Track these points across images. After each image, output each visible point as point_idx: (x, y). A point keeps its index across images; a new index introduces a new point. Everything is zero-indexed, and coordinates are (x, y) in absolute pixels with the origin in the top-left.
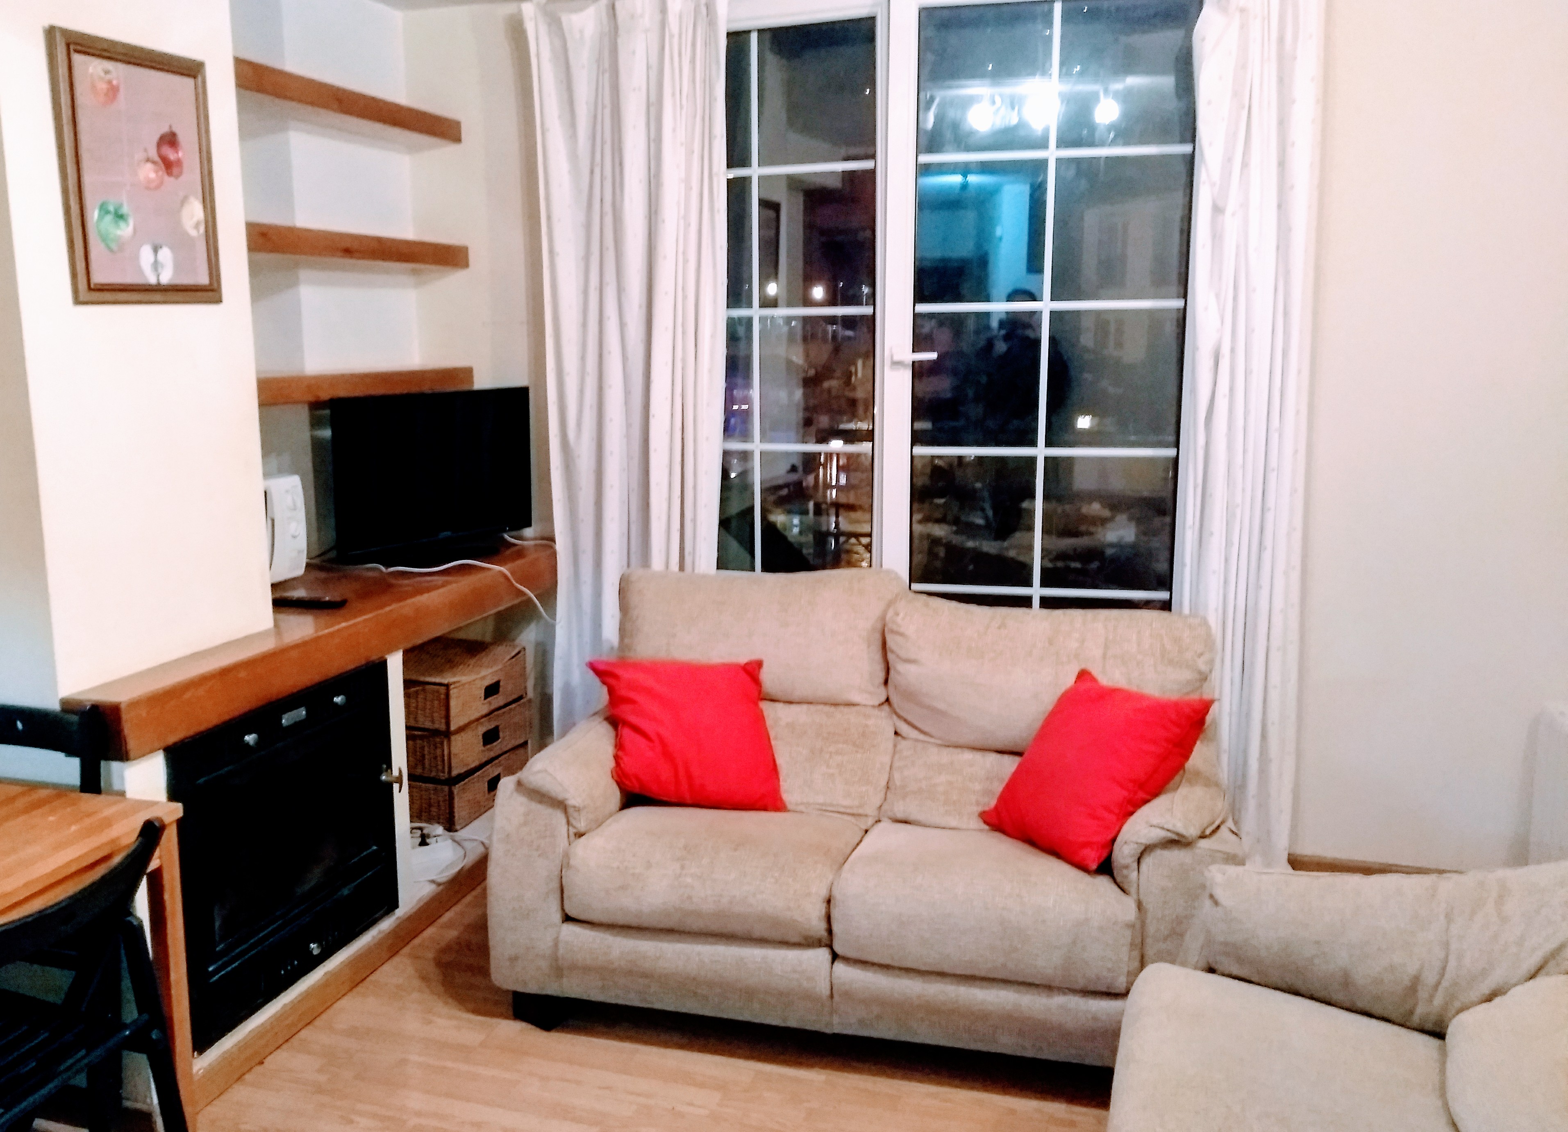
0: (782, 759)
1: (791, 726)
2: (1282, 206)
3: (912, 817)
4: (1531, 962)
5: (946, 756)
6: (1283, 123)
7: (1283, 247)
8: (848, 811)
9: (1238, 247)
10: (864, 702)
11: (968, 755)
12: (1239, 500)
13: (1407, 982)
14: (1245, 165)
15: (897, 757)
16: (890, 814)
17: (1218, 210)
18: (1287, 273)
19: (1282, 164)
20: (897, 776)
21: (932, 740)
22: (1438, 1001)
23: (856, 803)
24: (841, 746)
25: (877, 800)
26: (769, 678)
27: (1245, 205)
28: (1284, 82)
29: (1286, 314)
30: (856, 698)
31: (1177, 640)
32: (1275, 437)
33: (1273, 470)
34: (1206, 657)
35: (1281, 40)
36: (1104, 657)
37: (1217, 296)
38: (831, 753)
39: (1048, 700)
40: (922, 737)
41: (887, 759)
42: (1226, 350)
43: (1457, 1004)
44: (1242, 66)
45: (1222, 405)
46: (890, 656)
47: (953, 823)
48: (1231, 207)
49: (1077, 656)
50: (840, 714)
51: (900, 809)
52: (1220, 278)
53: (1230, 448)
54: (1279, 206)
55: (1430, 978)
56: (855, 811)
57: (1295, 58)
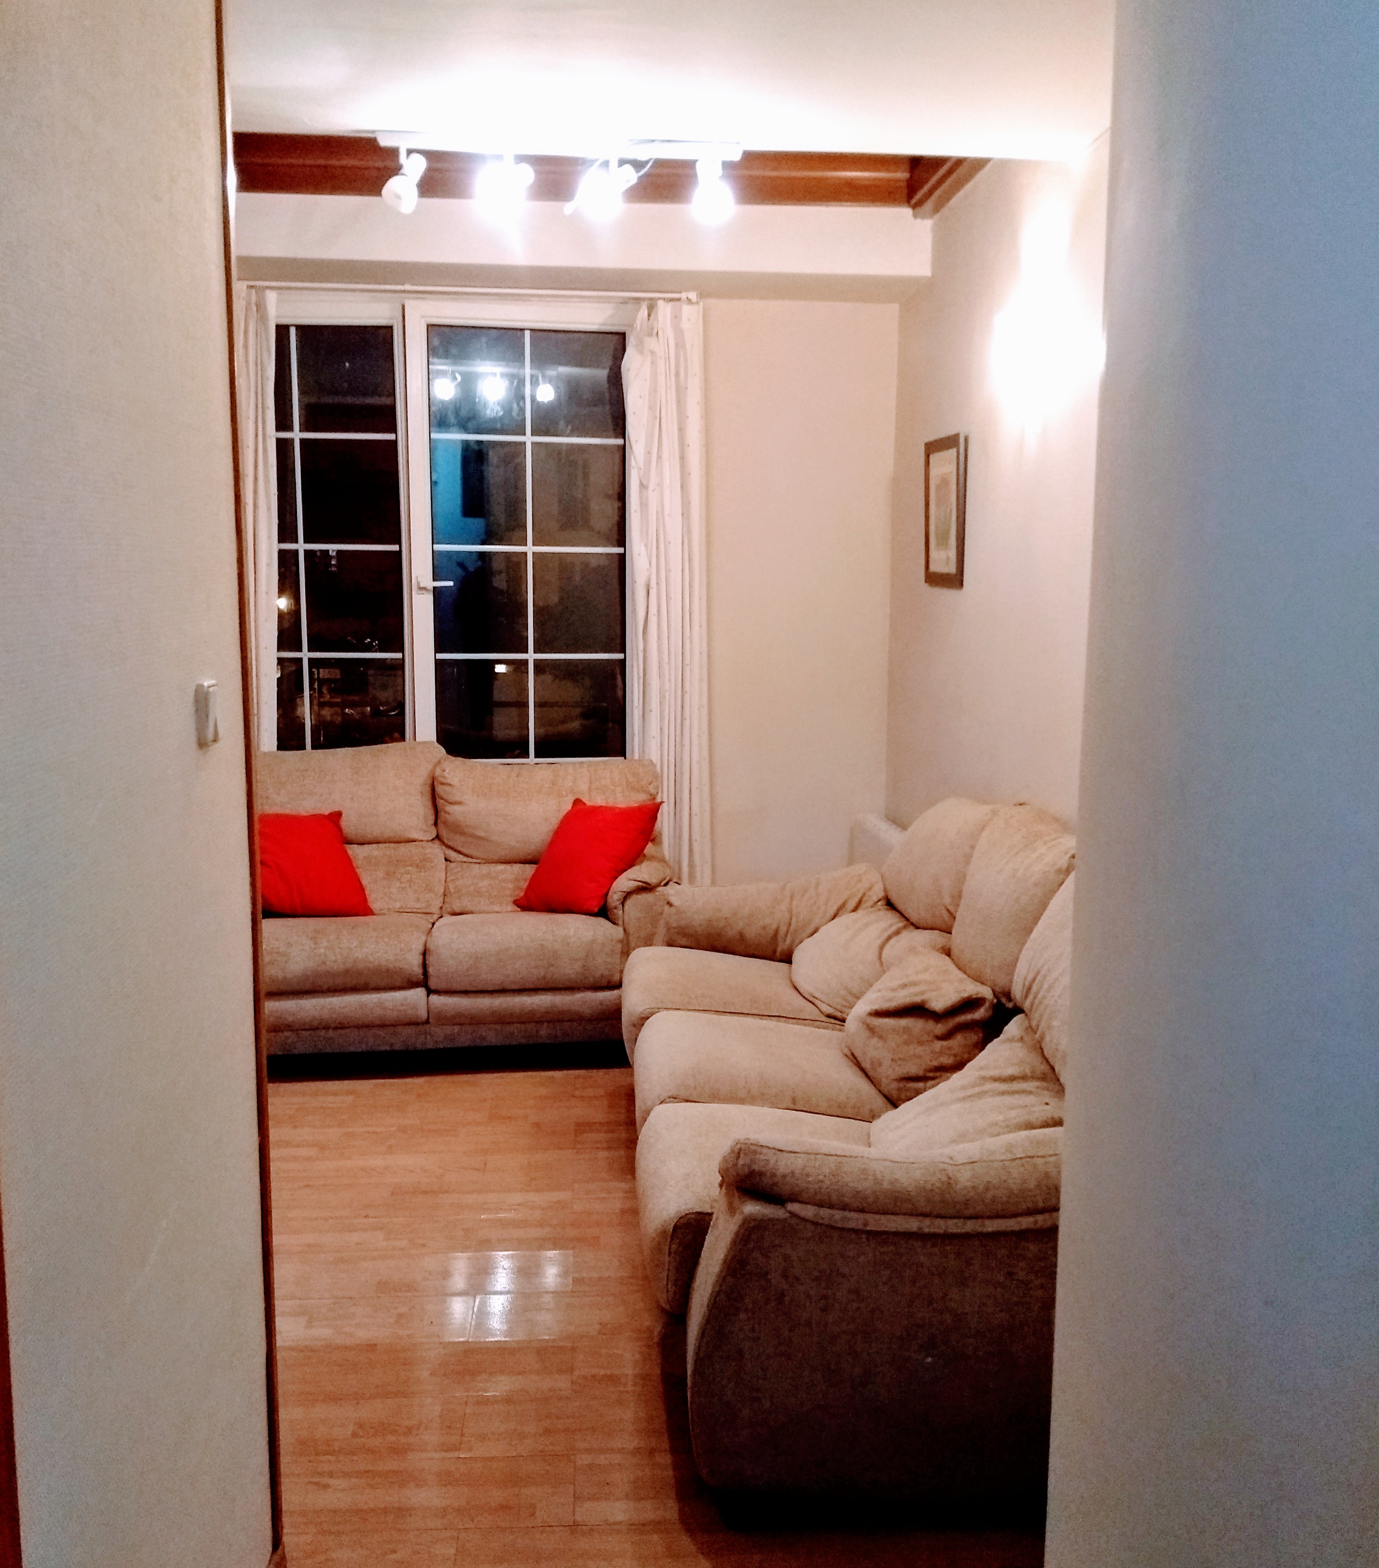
0: (365, 881)
1: (367, 859)
2: (684, 486)
3: (467, 909)
4: (832, 912)
5: (485, 869)
6: (681, 430)
7: (686, 514)
8: (419, 911)
9: (657, 513)
10: (420, 838)
11: (501, 867)
12: (667, 688)
13: (771, 933)
14: (659, 457)
15: (449, 874)
16: (449, 910)
17: (643, 486)
18: (689, 532)
19: (682, 458)
20: (451, 887)
21: (474, 860)
22: (788, 941)
23: (424, 905)
24: (408, 868)
25: (438, 903)
26: (348, 824)
27: (660, 485)
28: (681, 402)
29: (690, 559)
30: (414, 835)
31: (635, 775)
32: (687, 642)
33: (688, 665)
34: (655, 784)
35: (677, 374)
36: (590, 790)
37: (646, 546)
38: (401, 873)
39: (555, 821)
40: (465, 859)
41: (443, 875)
42: (653, 584)
43: (797, 941)
44: (654, 390)
45: (653, 620)
46: (440, 802)
47: (497, 909)
48: (651, 486)
49: (572, 792)
50: (403, 848)
51: (457, 907)
52: (647, 534)
53: (660, 651)
54: (682, 487)
55: (783, 929)
56: (424, 911)
57: (687, 388)
